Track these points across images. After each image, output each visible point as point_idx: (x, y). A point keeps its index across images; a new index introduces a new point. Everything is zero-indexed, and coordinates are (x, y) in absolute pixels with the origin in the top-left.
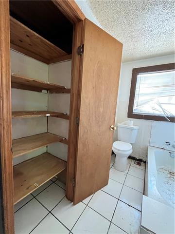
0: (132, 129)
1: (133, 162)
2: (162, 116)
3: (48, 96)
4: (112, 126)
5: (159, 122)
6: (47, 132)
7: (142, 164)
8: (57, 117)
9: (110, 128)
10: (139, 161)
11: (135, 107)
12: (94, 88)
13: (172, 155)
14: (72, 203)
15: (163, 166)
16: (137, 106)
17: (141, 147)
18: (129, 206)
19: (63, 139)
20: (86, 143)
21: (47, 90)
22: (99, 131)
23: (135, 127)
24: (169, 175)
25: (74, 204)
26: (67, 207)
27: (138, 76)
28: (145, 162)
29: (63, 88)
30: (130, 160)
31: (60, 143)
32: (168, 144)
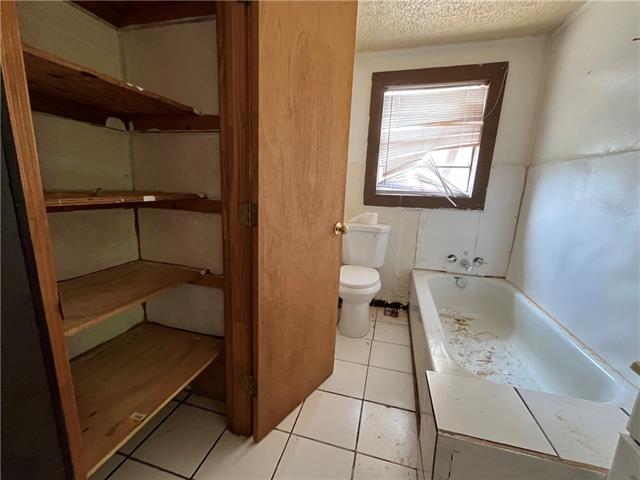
0: (376, 233)
1: (381, 311)
2: (441, 195)
3: (131, 142)
4: (339, 225)
5: (435, 210)
6: (140, 259)
7: (401, 312)
8: (174, 207)
9: (334, 228)
10: (395, 306)
11: (380, 178)
12: (291, 112)
13: (460, 281)
14: (251, 439)
15: (444, 309)
16: (385, 175)
17: (398, 275)
18: (389, 406)
19: (203, 273)
20: (279, 273)
21: (125, 119)
22: (309, 238)
23: (382, 227)
24: (457, 326)
25: (256, 441)
26: (238, 453)
27: (386, 94)
28: (406, 308)
29: (188, 113)
30: (374, 309)
31: (192, 286)
32: (453, 259)
